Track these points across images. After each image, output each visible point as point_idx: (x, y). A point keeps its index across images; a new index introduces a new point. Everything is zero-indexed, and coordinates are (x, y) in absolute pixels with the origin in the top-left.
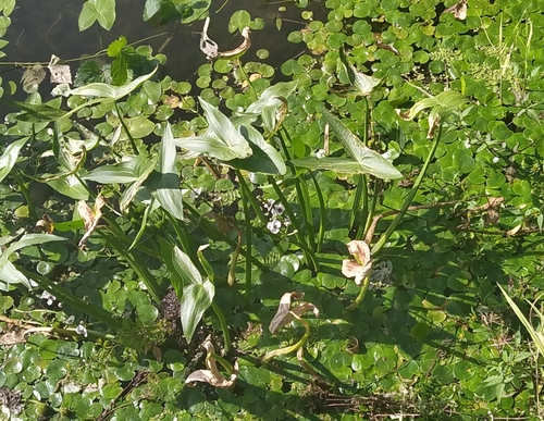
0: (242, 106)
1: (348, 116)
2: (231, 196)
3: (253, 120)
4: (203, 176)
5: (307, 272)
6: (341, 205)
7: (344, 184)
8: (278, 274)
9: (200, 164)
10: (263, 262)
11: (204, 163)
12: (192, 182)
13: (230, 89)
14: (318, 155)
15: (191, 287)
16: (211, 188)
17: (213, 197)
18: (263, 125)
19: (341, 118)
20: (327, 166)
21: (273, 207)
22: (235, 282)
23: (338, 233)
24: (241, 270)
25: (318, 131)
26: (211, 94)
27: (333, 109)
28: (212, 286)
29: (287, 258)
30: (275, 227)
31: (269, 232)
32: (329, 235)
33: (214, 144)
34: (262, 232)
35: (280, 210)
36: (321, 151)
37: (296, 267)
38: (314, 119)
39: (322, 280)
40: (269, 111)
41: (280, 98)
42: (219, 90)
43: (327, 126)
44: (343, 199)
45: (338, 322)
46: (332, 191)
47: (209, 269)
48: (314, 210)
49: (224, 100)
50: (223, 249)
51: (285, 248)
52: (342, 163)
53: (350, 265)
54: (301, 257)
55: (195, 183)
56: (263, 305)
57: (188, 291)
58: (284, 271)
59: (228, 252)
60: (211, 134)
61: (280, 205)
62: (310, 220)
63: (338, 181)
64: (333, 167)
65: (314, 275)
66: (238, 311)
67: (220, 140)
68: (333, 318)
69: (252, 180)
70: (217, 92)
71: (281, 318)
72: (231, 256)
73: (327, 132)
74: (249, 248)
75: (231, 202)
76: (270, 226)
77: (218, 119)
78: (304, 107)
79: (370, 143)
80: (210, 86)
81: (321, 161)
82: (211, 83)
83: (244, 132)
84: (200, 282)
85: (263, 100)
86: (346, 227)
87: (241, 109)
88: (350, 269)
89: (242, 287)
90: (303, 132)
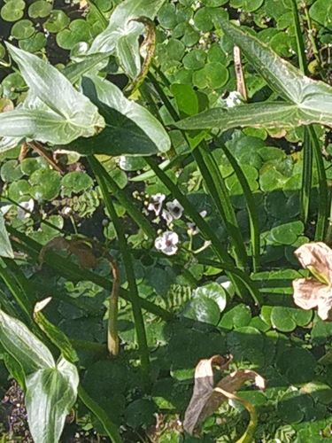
0: (85, 40)
1: (271, 24)
2: (90, 200)
3: (102, 65)
4: (37, 174)
5: (241, 311)
6: (282, 183)
7: (283, 144)
8: (193, 321)
9: (29, 154)
10: (163, 304)
11: (36, 150)
12: (21, 187)
13: (60, 15)
14: (230, 103)
15: (38, 375)
16: (54, 191)
17: (61, 207)
18: (120, 71)
19: (258, 30)
20: (245, 120)
21: (164, 207)
22: (121, 347)
23: (284, 233)
24: (127, 326)
25: (223, 60)
26: (28, 29)
27: (242, 17)
28: (72, 367)
29: (204, 290)
30: (169, 243)
31: (161, 254)
32: (270, 238)
33: (41, 120)
34: (149, 255)
35: (176, 210)
36: (233, 94)
37: (222, 303)
38: (212, 40)
39: (271, 319)
40: (126, 45)
41: (141, 20)
42: (42, 20)
43: (236, 50)
44: (284, 172)
45: (309, 388)
46: (262, 161)
47: (62, 340)
48: (236, 199)
49: (53, 36)
50: (91, 294)
51: (198, 275)
52: (269, 111)
53: (307, 287)
54: (226, 285)
55: (26, 187)
56: (174, 380)
57: (34, 383)
58: (202, 315)
59: (101, 297)
60: (33, 101)
61: (176, 202)
62: (232, 218)
63: (271, 142)
64: (254, 121)
65: (255, 312)
66: (134, 398)
67: (50, 111)
68: (300, 382)
69: (122, 165)
70: (39, 23)
71: (201, 403)
72: (107, 303)
73: (237, 60)
74: (133, 286)
75: (92, 211)
76: (160, 244)
77: (42, 74)
78: (192, 22)
79: (311, 68)
80: (26, 16)
81: (232, 113)
82: (26, 11)
83: (89, 90)
84: (51, 363)
85: (115, 28)
86: (298, 218)
87: (84, 46)
88: (307, 296)
89: (133, 354)
90: (198, 67)
